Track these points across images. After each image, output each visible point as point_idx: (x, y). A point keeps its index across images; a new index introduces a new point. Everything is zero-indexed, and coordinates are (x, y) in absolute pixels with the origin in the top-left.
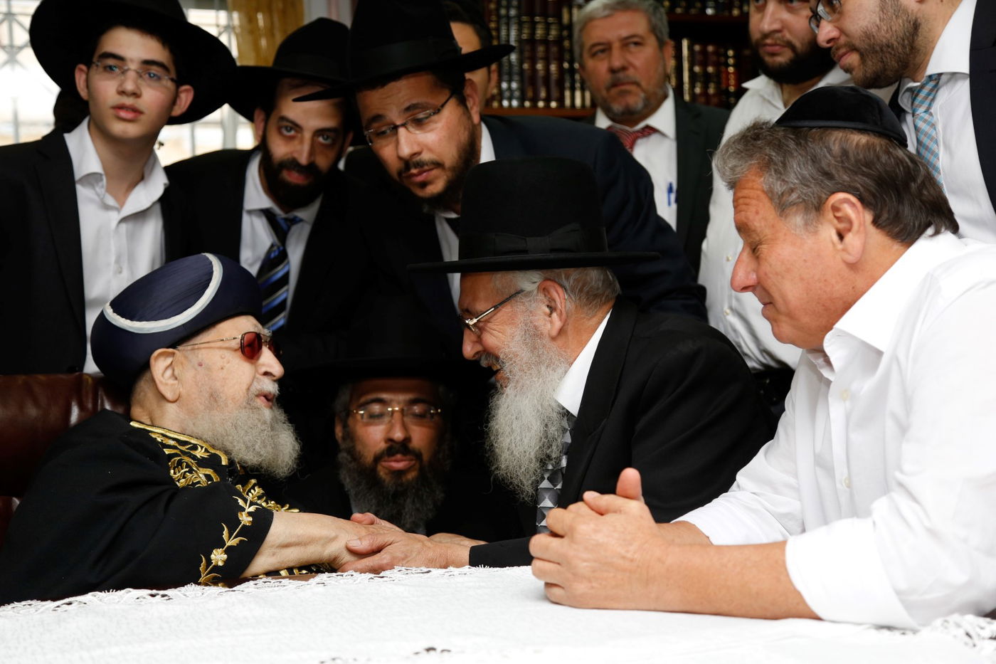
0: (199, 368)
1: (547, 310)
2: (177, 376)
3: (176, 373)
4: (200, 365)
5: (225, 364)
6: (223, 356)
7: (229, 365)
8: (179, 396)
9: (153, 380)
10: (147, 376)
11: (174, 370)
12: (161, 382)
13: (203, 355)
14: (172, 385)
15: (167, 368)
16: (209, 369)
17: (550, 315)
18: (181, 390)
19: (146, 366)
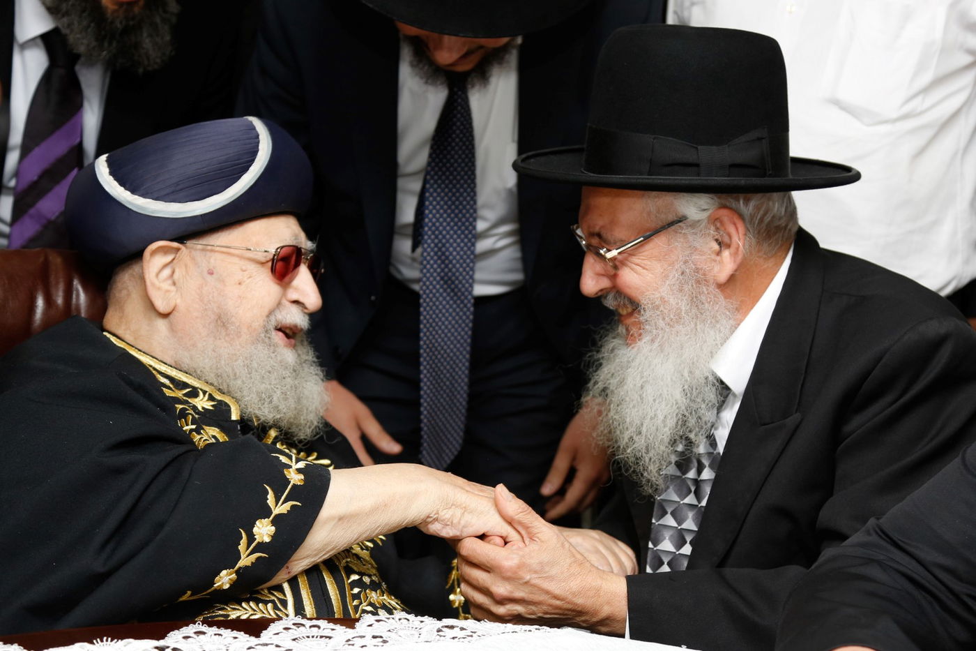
0: (209, 278)
1: (716, 247)
2: (176, 281)
3: (176, 276)
4: (211, 273)
5: (245, 279)
6: (244, 268)
7: (250, 279)
8: (173, 310)
9: (142, 279)
10: (136, 269)
11: (173, 272)
12: (153, 284)
13: (216, 260)
14: (168, 291)
15: (166, 266)
16: (222, 281)
17: (719, 253)
18: (179, 301)
19: (137, 256)
